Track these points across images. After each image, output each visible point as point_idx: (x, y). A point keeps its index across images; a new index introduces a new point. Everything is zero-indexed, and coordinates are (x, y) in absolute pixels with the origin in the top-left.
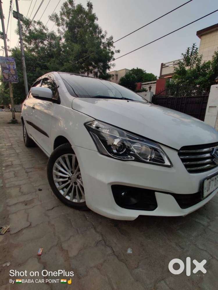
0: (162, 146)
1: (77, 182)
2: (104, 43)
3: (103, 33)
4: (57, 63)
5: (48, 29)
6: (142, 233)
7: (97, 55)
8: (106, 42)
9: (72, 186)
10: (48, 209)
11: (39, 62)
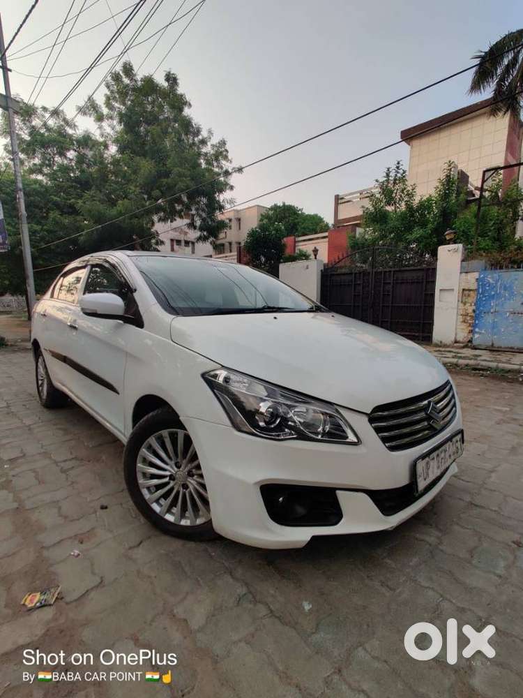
0: (341, 411)
1: (188, 483)
2: (207, 154)
3: (204, 134)
4: (99, 201)
5: (76, 124)
6: (320, 572)
7: (193, 182)
8: (212, 152)
9: (178, 493)
10: (132, 545)
11: (55, 198)
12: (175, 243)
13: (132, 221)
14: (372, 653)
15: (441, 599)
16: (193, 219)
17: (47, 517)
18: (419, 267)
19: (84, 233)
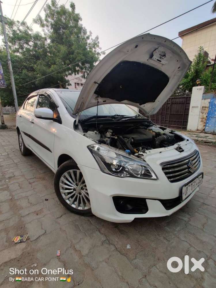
1: (81, 192)
2: (89, 44)
3: (88, 34)
4: (44, 65)
5: (33, 29)
6: (137, 231)
7: (84, 57)
8: (92, 43)
9: (77, 196)
10: (58, 217)
11: (25, 64)
12: (77, 85)
13: (58, 75)
14: (160, 269)
15: (190, 246)
16: (84, 74)
17: (24, 203)
18: (183, 97)
19: (37, 80)
